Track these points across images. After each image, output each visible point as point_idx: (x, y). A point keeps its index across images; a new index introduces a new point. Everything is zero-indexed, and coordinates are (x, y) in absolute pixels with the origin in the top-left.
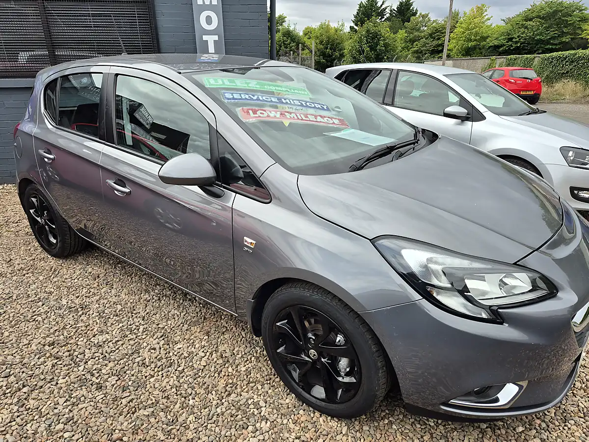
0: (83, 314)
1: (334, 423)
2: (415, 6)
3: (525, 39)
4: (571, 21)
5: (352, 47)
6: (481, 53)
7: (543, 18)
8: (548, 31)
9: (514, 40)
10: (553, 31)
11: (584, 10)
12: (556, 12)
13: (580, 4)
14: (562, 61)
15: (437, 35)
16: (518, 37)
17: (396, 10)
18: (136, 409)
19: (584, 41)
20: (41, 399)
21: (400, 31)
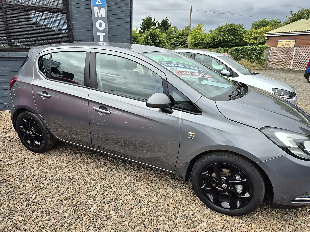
0: (73, 181)
1: (234, 219)
2: (170, 22)
3: (220, 40)
4: (239, 33)
5: (143, 40)
6: (202, 46)
7: (227, 31)
8: (230, 37)
9: (216, 41)
10: (232, 37)
11: (244, 28)
12: (232, 29)
13: (242, 26)
14: (241, 51)
15: (181, 37)
16: (218, 39)
17: (161, 23)
18: (134, 226)
19: (245, 42)
20: (78, 229)
21: (164, 33)
